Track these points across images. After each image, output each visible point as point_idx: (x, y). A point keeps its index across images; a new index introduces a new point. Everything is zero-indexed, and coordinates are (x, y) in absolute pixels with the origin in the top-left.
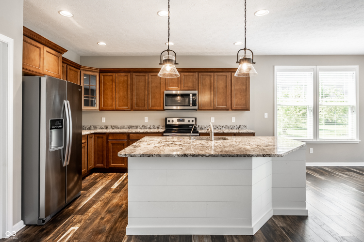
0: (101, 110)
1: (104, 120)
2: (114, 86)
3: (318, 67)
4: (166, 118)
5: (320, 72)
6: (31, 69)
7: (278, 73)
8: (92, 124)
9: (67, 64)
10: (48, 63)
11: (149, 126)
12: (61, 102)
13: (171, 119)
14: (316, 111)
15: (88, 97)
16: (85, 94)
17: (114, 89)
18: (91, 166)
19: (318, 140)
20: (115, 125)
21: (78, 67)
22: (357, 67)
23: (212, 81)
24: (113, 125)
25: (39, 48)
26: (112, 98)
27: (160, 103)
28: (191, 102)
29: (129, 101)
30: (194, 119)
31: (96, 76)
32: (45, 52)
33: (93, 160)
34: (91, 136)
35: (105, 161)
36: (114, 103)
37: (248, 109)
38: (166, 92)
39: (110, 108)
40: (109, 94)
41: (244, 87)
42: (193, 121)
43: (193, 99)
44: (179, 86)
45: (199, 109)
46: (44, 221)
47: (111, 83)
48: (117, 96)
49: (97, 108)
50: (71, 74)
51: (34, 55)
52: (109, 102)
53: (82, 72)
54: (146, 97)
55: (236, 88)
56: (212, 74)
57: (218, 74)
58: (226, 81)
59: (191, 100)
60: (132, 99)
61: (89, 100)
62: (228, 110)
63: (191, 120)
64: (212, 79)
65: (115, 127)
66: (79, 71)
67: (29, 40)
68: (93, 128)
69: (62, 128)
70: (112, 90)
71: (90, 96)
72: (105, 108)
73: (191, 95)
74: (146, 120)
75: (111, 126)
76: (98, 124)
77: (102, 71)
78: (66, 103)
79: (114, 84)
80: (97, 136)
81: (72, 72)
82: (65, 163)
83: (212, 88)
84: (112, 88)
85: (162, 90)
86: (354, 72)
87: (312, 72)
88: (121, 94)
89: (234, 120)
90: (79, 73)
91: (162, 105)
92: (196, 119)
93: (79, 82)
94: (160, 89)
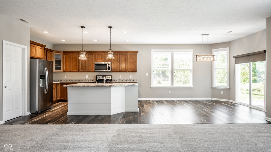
0: (64, 72)
1: (65, 77)
2: (70, 60)
3: (173, 50)
4: (96, 76)
5: (174, 53)
6: (32, 56)
7: (153, 53)
8: (59, 79)
9: (47, 50)
10: (39, 52)
11: (88, 80)
12: (44, 68)
13: (99, 76)
14: (172, 72)
15: (57, 66)
16: (55, 64)
17: (70, 61)
18: (59, 98)
19: (173, 87)
20: (71, 79)
21: (52, 51)
22: (192, 50)
23: (119, 58)
24: (70, 79)
25: (35, 47)
26: (69, 66)
27: (93, 68)
28: (108, 68)
29: (78, 67)
30: (110, 76)
31: (61, 55)
32: (37, 48)
33: (59, 96)
34: (58, 84)
35: (65, 96)
36: (70, 68)
37: (136, 71)
38: (96, 63)
39: (68, 71)
40: (68, 63)
41: (134, 61)
42: (110, 77)
43: (108, 66)
44: (102, 60)
45: (112, 71)
46: (38, 112)
47: (68, 59)
48: (72, 65)
49: (62, 70)
50: (49, 55)
51: (34, 50)
52: (68, 68)
53: (54, 53)
54: (86, 65)
55: (130, 61)
56: (119, 54)
57: (121, 54)
58: (125, 57)
59: (108, 67)
60: (79, 66)
61: (57, 67)
62: (126, 72)
63: (109, 76)
64: (119, 56)
65: (71, 80)
66: (52, 53)
67: (32, 45)
68: (60, 81)
69: (44, 78)
70: (69, 62)
71: (58, 65)
72: (66, 71)
73: (108, 64)
74: (87, 77)
75: (69, 80)
76: (63, 79)
77: (64, 53)
78: (46, 69)
79: (70, 59)
80: (62, 84)
81: (49, 54)
82: (46, 93)
83: (119, 61)
84: (69, 61)
85: (94, 62)
86: (191, 53)
87: (170, 53)
88: (74, 64)
89: (131, 77)
90: (52, 54)
91: (94, 69)
92: (111, 76)
93: (52, 60)
94: (93, 61)
